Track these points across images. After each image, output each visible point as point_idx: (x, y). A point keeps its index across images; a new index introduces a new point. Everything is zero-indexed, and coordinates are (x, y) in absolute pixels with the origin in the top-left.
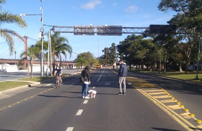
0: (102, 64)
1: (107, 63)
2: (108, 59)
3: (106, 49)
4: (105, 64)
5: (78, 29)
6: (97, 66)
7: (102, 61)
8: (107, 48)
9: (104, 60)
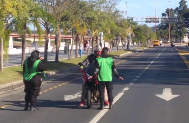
0: (162, 38)
1: (171, 36)
2: (172, 29)
3: (168, 11)
4: (167, 39)
5: (148, 19)
6: (155, 42)
7: (161, 33)
8: (172, 9)
9: (166, 31)
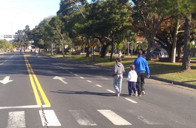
0: (16, 47)
1: (21, 46)
2: (21, 41)
3: (19, 32)
4: (19, 47)
5: (6, 36)
6: (11, 49)
7: (15, 44)
8: (21, 30)
9: (18, 43)
